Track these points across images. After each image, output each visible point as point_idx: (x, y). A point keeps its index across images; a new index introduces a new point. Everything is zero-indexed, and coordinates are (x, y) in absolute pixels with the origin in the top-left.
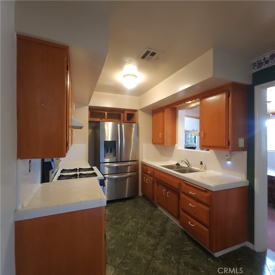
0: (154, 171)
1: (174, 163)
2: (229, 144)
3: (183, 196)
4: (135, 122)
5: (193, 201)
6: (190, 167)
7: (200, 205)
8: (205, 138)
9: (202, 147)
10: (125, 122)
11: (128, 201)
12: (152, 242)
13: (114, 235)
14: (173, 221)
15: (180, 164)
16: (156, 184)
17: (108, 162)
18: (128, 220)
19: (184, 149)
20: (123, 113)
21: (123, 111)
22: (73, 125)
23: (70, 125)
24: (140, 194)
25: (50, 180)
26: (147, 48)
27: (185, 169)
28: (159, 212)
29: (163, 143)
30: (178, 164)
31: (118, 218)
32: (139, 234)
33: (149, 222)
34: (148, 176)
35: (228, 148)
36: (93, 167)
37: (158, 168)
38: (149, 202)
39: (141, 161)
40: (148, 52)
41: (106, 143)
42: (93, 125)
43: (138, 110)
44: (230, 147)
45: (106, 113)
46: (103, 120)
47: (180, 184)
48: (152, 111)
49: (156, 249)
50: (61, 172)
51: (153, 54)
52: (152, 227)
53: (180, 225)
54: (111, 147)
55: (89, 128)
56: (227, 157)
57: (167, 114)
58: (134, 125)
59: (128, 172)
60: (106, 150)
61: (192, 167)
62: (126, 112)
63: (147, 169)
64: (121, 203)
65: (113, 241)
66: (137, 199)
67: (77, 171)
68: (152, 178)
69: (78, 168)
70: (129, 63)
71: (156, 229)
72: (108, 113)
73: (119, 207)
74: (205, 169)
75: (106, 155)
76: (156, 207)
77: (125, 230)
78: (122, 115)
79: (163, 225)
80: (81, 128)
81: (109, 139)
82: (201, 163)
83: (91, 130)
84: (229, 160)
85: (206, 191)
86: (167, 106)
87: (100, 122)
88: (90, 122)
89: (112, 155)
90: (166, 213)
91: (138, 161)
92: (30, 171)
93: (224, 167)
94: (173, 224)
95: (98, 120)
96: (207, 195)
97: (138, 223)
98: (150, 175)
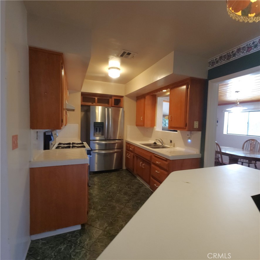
0: (134, 148)
1: (152, 142)
2: (186, 126)
3: (153, 165)
4: (121, 106)
5: (158, 169)
6: (164, 145)
7: (162, 171)
8: (171, 120)
9: (170, 128)
10: (113, 106)
11: (113, 172)
12: (127, 198)
13: (99, 193)
14: (146, 186)
15: (157, 143)
16: (135, 158)
17: (98, 139)
18: (110, 185)
19: (161, 130)
20: (111, 98)
21: (111, 96)
22: (67, 108)
23: (64, 107)
24: (124, 167)
25: (50, 148)
26: (123, 50)
27: (160, 146)
28: (136, 180)
29: (143, 125)
30: (155, 143)
31: (103, 183)
32: (118, 194)
33: (127, 187)
34: (130, 152)
35: (186, 129)
36: (84, 143)
37: (137, 145)
38: (130, 174)
39: (126, 141)
40: (124, 53)
41: (96, 124)
42: (85, 108)
43: (124, 96)
44: (187, 127)
45: (96, 98)
46: (94, 104)
47: (151, 157)
48: (137, 97)
49: (128, 202)
50: (58, 145)
51: (129, 54)
52: (129, 189)
53: (150, 188)
54: (100, 127)
55: (82, 111)
56: (189, 136)
57: (148, 101)
58: (121, 109)
59: (116, 148)
60: (96, 130)
61: (165, 145)
62: (113, 98)
63: (129, 146)
64: (107, 174)
65: (97, 197)
66: (121, 172)
67: (70, 145)
68: (133, 154)
69: (71, 143)
70: (111, 59)
71: (132, 191)
72: (98, 98)
73: (105, 176)
74: (174, 146)
75: (95, 134)
76: (135, 177)
77: (107, 191)
78: (110, 100)
79: (138, 189)
80: (73, 110)
81: (99, 121)
82: (171, 142)
83: (83, 113)
84: (189, 138)
85: (166, 160)
86: (148, 94)
87: (90, 106)
88: (82, 106)
89: (100, 134)
90: (142, 181)
91: (123, 139)
92: (37, 139)
93: (186, 144)
94: (146, 188)
95: (90, 104)
96: (167, 163)
97: (118, 187)
98: (132, 151)
